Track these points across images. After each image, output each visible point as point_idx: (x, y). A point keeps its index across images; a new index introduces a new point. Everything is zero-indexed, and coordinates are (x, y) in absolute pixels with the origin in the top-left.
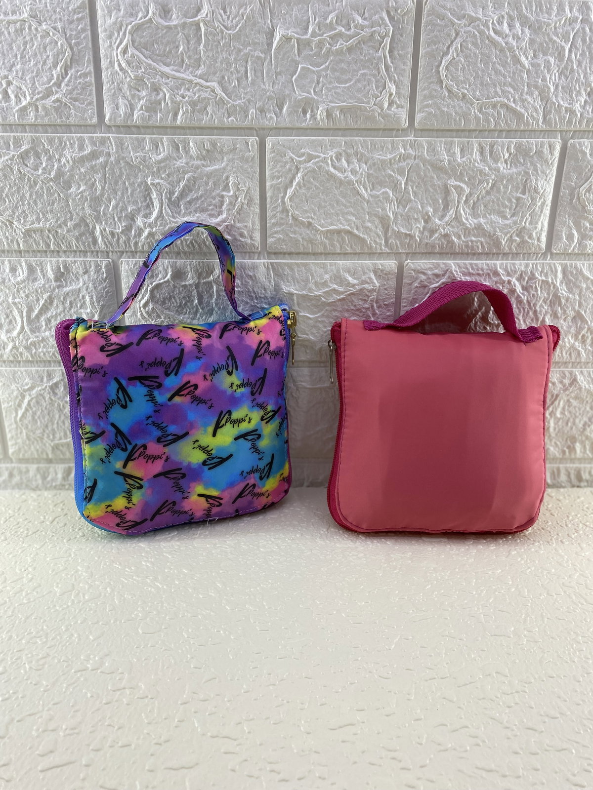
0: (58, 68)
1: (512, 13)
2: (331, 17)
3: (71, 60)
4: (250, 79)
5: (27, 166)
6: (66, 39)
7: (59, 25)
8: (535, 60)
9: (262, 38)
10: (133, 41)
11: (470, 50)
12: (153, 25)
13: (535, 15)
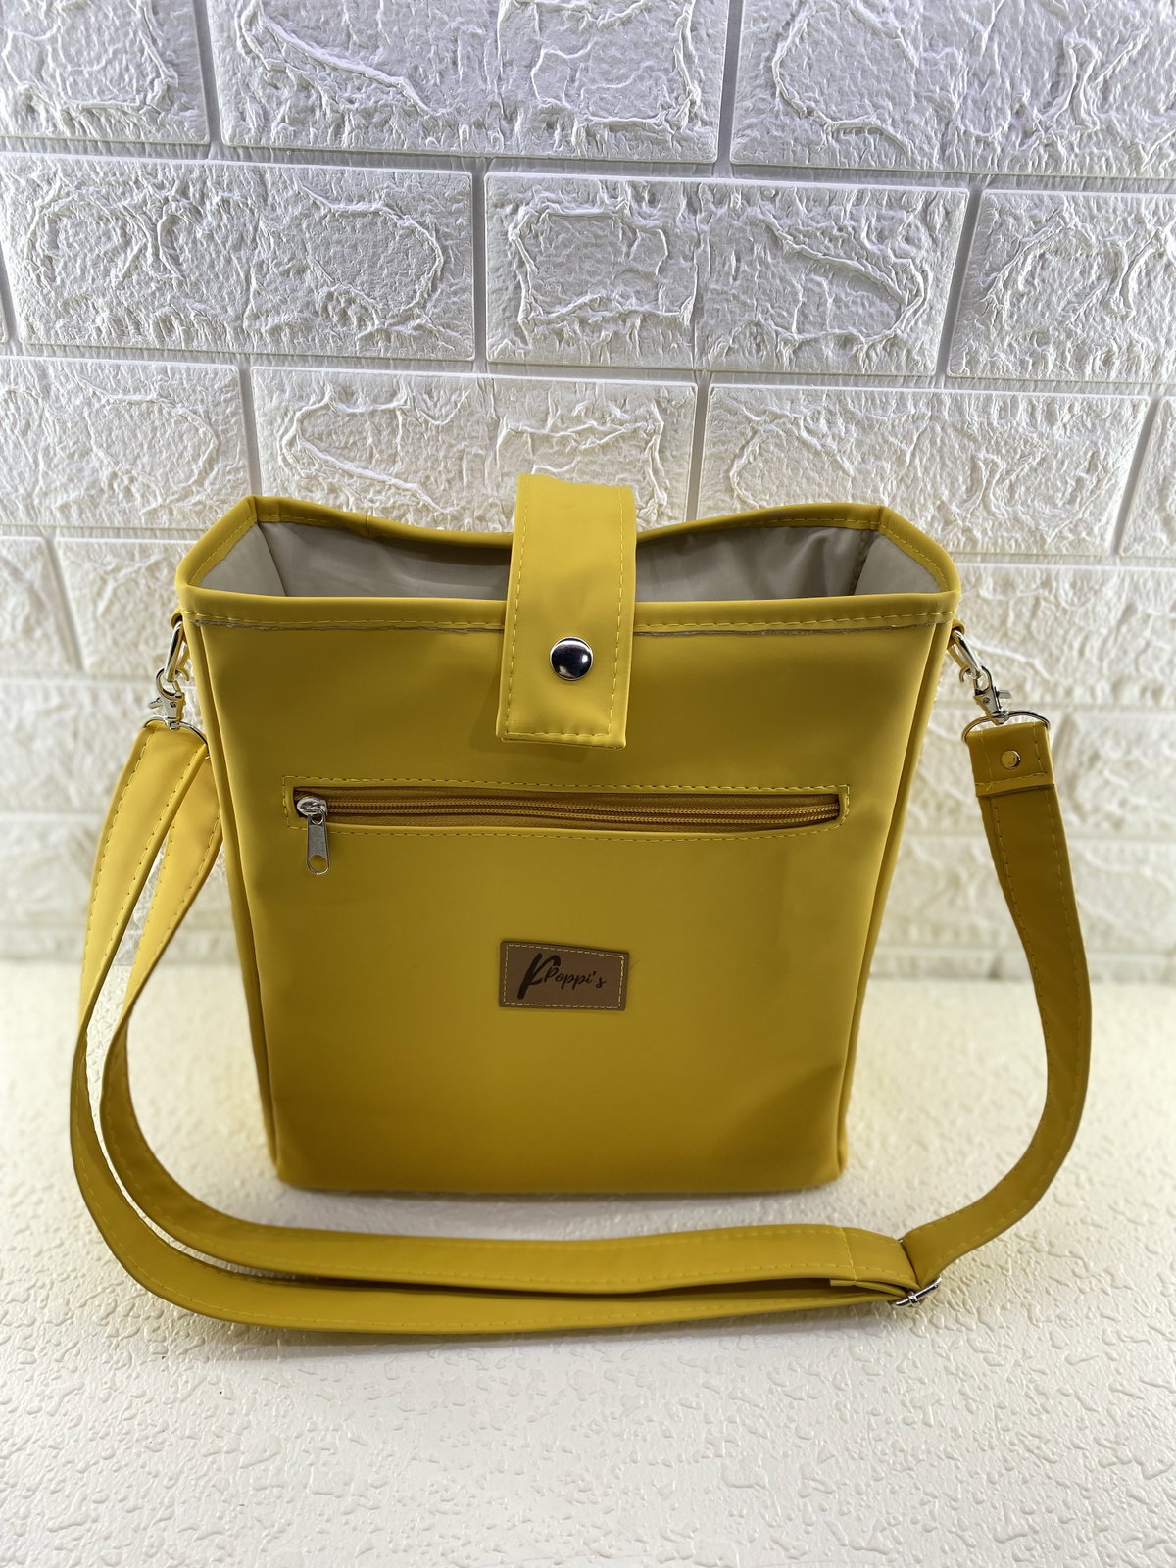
0: (200, 463)
1: (832, 407)
2: (579, 408)
3: (217, 450)
4: (465, 481)
5: (157, 579)
6: (210, 425)
7: (200, 409)
8: (864, 466)
9: (482, 430)
10: (303, 431)
11: (773, 453)
12: (330, 412)
13: (864, 410)
